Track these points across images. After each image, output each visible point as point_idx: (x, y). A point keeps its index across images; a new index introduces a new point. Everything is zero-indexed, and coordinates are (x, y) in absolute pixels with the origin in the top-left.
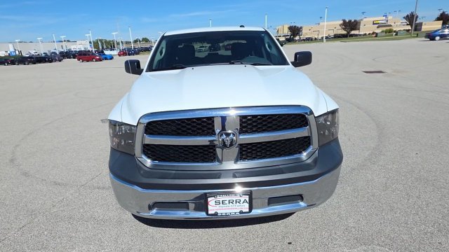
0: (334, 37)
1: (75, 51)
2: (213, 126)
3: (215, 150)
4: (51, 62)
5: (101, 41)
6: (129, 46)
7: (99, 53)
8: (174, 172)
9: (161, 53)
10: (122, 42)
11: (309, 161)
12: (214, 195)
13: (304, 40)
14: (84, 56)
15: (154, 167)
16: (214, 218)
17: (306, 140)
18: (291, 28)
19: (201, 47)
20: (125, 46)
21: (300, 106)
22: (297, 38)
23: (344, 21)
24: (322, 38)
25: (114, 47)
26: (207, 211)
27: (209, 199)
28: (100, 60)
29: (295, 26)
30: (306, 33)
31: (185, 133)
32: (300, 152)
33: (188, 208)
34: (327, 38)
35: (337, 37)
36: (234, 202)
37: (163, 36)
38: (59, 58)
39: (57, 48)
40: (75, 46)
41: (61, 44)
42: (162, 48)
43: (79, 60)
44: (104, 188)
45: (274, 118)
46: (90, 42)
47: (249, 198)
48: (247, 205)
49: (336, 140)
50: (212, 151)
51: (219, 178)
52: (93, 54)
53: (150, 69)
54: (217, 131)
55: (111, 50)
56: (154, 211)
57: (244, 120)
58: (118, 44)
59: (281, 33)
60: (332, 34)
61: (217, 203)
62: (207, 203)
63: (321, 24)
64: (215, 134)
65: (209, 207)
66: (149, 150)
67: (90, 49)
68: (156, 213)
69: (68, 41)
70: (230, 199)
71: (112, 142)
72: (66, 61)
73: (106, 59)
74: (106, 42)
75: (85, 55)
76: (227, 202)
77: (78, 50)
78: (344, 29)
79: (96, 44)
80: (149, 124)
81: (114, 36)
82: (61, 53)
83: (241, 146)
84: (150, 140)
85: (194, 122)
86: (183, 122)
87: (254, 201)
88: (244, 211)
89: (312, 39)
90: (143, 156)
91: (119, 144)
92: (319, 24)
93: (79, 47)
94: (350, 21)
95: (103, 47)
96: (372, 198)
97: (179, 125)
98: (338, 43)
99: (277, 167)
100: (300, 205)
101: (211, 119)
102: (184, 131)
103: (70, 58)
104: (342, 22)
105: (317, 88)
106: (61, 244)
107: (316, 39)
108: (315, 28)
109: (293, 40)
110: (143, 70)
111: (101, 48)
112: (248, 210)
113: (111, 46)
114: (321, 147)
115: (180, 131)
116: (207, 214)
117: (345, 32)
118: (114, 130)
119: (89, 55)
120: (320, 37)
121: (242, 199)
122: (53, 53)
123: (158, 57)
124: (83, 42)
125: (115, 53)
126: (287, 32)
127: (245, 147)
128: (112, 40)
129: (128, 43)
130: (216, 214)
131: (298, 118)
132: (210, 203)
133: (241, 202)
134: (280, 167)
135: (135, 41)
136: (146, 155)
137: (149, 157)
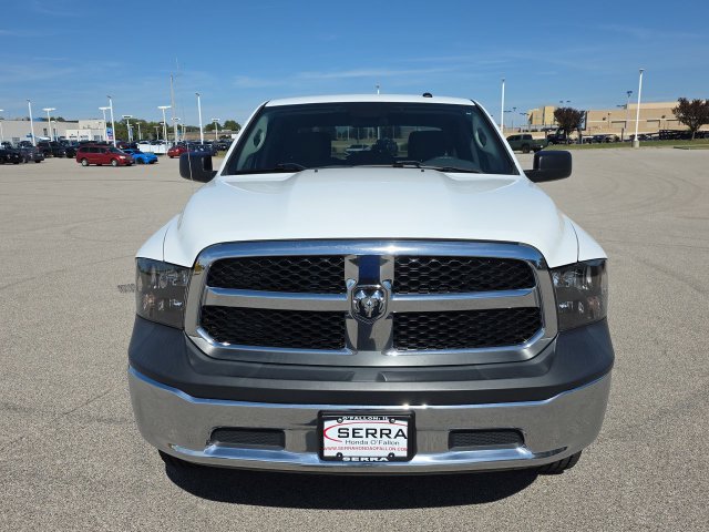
0: (660, 138)
1: (74, 142)
2: (343, 274)
3: (344, 324)
4: (16, 161)
5: (133, 122)
6: (193, 137)
7: (125, 147)
8: (260, 366)
9: (257, 141)
10: (179, 128)
11: (537, 361)
12: (337, 416)
13: (589, 140)
14: (91, 153)
15: (220, 355)
16: (336, 467)
17: (531, 315)
18: (559, 114)
19: (353, 147)
20: (184, 137)
21: (517, 243)
22: (574, 135)
23: (683, 102)
24: (633, 137)
25: (161, 137)
26: (320, 449)
27: (327, 424)
28: (127, 164)
29: (569, 110)
30: (594, 125)
31: (286, 286)
32: (520, 342)
33: (283, 445)
34: (642, 137)
35: (666, 137)
36: (378, 435)
37: (263, 107)
38: (35, 155)
39: (35, 134)
40: (74, 132)
41: (44, 124)
42: (260, 131)
43: (80, 161)
44: (111, 421)
45: (464, 264)
46: (109, 125)
47: (409, 426)
48: (403, 442)
49: (601, 324)
50: (337, 324)
51: (349, 379)
52: (113, 149)
53: (231, 169)
54: (351, 283)
55: (154, 142)
56: (213, 447)
57: (403, 265)
58: (170, 131)
59: (537, 123)
60: (654, 129)
61: (343, 433)
62: (321, 433)
63: (630, 106)
64: (345, 291)
65: (327, 442)
66: (213, 320)
67: (106, 139)
68: (216, 452)
69: (60, 120)
70: (370, 426)
71: (141, 303)
72: (51, 162)
73: (141, 161)
74: (144, 124)
75: (95, 150)
76: (363, 433)
77: (79, 140)
78: (684, 120)
79: (120, 129)
80: (217, 264)
81: (163, 113)
82: (42, 144)
83: (398, 318)
84: (216, 297)
85: (306, 264)
86: (286, 264)
87: (419, 435)
88: (397, 454)
89: (608, 140)
90: (201, 332)
91: (154, 308)
92: (625, 107)
93: (83, 133)
94: (697, 103)
95: (135, 137)
96: (697, 472)
97: (277, 268)
98: (668, 151)
99: (471, 368)
100: (518, 453)
101: (338, 260)
102: (284, 282)
103: (61, 156)
104: (678, 104)
105: (564, 216)
106: (10, 523)
107: (617, 139)
108: (618, 115)
109: (564, 138)
110: (216, 172)
111: (130, 137)
112: (405, 454)
113: (155, 133)
114: (564, 333)
115: (275, 282)
116: (322, 457)
117: (684, 127)
118: (146, 282)
119: (103, 150)
120: (627, 135)
121: (395, 428)
122: (23, 143)
123: (250, 148)
124: (93, 123)
125: (162, 149)
126: (550, 120)
127: (405, 320)
128: (157, 122)
129: (192, 130)
130: (339, 458)
131: (514, 268)
132: (327, 433)
133: (393, 435)
134: (478, 367)
135: (210, 128)
136: (206, 330)
137: (211, 335)
